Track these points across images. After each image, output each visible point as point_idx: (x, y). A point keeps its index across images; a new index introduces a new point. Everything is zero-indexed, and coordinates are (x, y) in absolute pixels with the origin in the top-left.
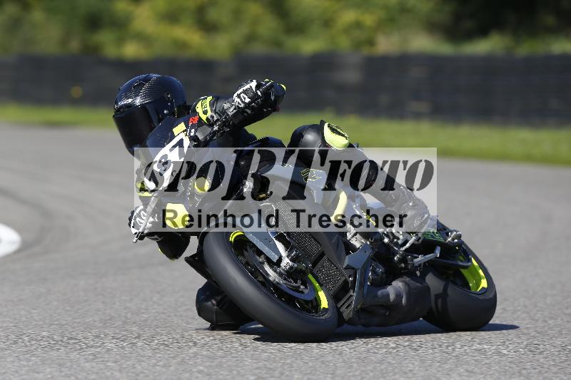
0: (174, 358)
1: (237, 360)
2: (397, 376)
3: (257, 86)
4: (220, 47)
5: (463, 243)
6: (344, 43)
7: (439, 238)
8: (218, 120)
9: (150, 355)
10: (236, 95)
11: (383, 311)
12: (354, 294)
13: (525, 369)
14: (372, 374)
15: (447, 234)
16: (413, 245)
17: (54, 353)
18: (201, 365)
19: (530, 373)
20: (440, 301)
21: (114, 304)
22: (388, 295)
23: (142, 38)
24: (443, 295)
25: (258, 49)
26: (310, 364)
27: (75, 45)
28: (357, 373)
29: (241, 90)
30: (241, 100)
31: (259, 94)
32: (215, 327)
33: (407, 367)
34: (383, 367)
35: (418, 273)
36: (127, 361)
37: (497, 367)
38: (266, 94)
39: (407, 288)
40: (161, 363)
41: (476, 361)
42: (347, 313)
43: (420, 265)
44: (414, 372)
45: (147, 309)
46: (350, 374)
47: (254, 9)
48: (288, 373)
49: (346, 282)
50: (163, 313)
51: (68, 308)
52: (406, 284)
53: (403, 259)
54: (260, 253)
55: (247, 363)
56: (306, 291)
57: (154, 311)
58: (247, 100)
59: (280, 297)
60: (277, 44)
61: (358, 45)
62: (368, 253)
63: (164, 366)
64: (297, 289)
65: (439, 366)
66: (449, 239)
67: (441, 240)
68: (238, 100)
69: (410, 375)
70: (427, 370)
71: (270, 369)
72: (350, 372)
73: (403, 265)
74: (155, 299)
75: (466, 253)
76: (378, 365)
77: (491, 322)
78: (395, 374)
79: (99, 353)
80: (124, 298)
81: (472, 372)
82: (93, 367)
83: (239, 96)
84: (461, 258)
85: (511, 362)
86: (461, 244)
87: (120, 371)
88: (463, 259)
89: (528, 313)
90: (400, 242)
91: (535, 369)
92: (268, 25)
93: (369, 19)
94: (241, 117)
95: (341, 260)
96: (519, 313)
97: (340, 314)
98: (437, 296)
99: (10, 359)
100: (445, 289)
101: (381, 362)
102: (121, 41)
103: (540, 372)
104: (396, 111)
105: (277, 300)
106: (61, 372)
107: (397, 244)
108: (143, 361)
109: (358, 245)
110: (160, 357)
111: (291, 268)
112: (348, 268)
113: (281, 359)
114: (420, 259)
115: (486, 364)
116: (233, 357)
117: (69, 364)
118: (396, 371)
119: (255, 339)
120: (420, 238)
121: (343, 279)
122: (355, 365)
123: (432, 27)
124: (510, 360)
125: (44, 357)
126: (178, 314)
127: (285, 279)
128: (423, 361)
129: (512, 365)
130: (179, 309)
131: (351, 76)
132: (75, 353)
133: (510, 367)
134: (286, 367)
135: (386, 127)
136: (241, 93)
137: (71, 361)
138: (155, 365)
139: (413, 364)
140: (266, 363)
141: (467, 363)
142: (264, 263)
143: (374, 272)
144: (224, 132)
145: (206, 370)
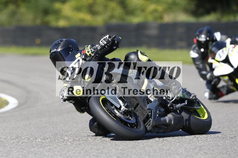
0: (82, 150)
1: (109, 150)
2: (175, 155)
3: (109, 37)
4: (99, 21)
5: (197, 99)
6: (150, 18)
7: (186, 97)
8: (94, 52)
9: (73, 148)
10: (101, 41)
11: (164, 127)
12: (151, 120)
13: (228, 151)
14: (165, 155)
15: (190, 95)
16: (175, 100)
17: (33, 149)
18: (94, 152)
19: (231, 153)
20: (187, 122)
21: (57, 128)
22: (166, 120)
23: (67, 18)
24: (189, 120)
25: (114, 22)
26: (139, 151)
27: (38, 22)
28: (159, 154)
29: (103, 39)
30: (103, 43)
31: (110, 40)
32: (97, 135)
33: (180, 151)
34: (169, 152)
35: (178, 111)
36: (63, 151)
37: (217, 151)
38: (113, 40)
39: (174, 117)
40: (77, 152)
41: (208, 148)
42: (149, 128)
43: (179, 108)
44: (183, 154)
45: (71, 130)
46: (156, 155)
47: (113, 5)
48: (130, 155)
49: (148, 115)
50: (78, 131)
51: (38, 130)
52: (173, 115)
53: (172, 106)
54: (112, 105)
55: (113, 151)
56: (132, 119)
57: (74, 131)
58: (105, 43)
59: (121, 123)
60: (123, 19)
61: (156, 19)
62: (157, 104)
63: (79, 153)
64: (128, 119)
65: (193, 151)
66: (191, 97)
67: (188, 97)
68: (102, 43)
69: (181, 155)
70: (188, 153)
71: (123, 153)
72: (156, 154)
73: (172, 108)
74: (74, 126)
75: (199, 103)
76: (167, 151)
77: (210, 131)
78: (175, 154)
79: (52, 148)
80: (61, 125)
81: (206, 153)
82: (49, 154)
83: (102, 41)
84: (196, 105)
85: (222, 149)
86: (196, 99)
87: (61, 156)
88: (197, 105)
89: (229, 128)
90: (170, 99)
91: (232, 151)
92: (119, 11)
93: (160, 8)
94: (103, 50)
95: (146, 106)
96: (225, 128)
97: (146, 128)
98: (186, 120)
99: (15, 152)
100: (190, 117)
101: (169, 150)
102: (58, 19)
103: (235, 153)
104: (172, 46)
105: (121, 124)
106: (36, 156)
107: (169, 100)
108: (70, 151)
109: (152, 100)
110: (77, 150)
111: (125, 110)
112: (149, 109)
113: (127, 149)
114: (179, 105)
115: (212, 149)
116: (107, 149)
117: (39, 153)
118: (175, 153)
119: (111, 140)
120: (178, 97)
121: (147, 114)
122: (158, 151)
123: (186, 11)
124: (222, 148)
125: (29, 151)
126: (84, 132)
127: (123, 115)
128: (186, 149)
129: (223, 150)
130: (84, 130)
131: (153, 32)
132: (42, 149)
133: (222, 151)
134: (129, 152)
135: (168, 53)
136: (103, 40)
137: (40, 152)
138: (75, 153)
139: (182, 150)
140: (121, 151)
141: (204, 149)
142: (114, 109)
143: (160, 111)
144: (96, 56)
145: (96, 154)
